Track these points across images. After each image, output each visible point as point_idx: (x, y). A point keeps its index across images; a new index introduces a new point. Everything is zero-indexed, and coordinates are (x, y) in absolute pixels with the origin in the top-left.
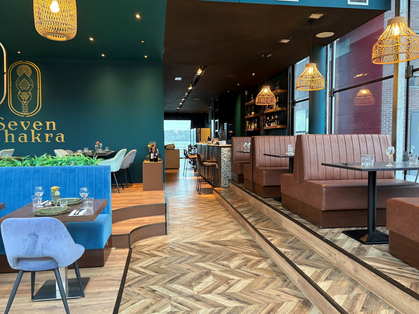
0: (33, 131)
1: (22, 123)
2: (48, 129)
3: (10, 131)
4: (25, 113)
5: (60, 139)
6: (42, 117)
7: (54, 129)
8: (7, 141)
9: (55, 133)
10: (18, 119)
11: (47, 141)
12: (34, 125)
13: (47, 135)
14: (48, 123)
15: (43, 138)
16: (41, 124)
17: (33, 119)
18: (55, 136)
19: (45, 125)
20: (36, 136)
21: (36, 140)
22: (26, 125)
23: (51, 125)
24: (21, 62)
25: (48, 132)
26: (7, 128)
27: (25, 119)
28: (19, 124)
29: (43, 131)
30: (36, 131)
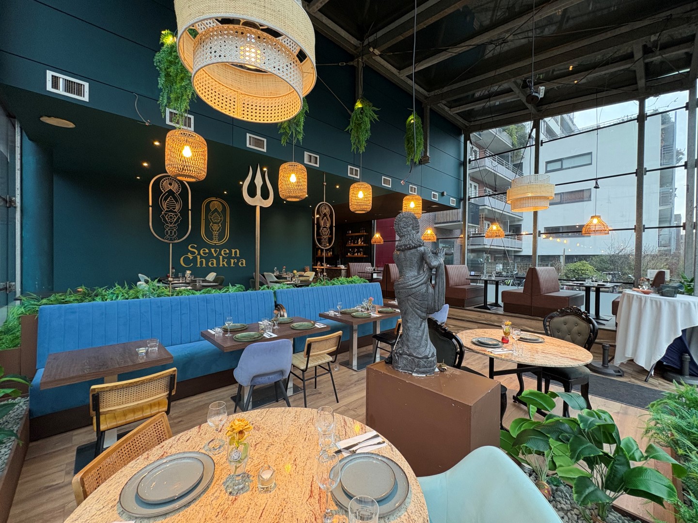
0: (221, 257)
1: (213, 250)
2: (233, 255)
3: (202, 257)
4: (215, 242)
5: (242, 264)
6: (229, 245)
7: (238, 255)
8: (199, 265)
9: (238, 259)
10: (209, 247)
11: (232, 265)
12: (222, 252)
13: (232, 261)
15: (229, 263)
16: (228, 251)
17: (221, 247)
19: (231, 252)
20: (223, 261)
21: (223, 264)
22: (216, 251)
23: (236, 252)
24: (214, 199)
25: (233, 258)
26: (199, 254)
27: (215, 247)
28: (210, 251)
29: (229, 257)
30: (223, 257)
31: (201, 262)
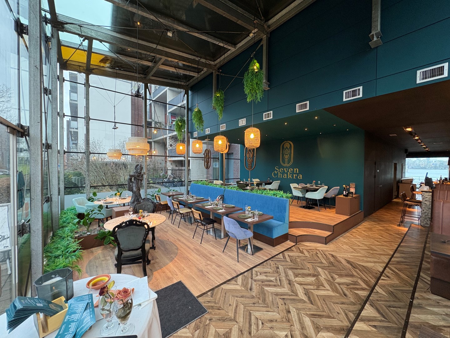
0: (289, 173)
1: (285, 169)
2: (295, 172)
3: (280, 173)
4: (286, 165)
5: (300, 177)
6: (293, 167)
7: (298, 172)
8: (279, 177)
9: (298, 174)
10: (283, 167)
11: (294, 178)
12: (290, 170)
13: (294, 175)
14: (295, 169)
15: (293, 176)
16: (292, 170)
17: (289, 168)
18: (298, 176)
19: (294, 170)
20: (290, 175)
21: (290, 177)
22: (286, 170)
23: (296, 170)
24: (286, 142)
25: (295, 174)
26: (279, 171)
27: (286, 167)
28: (284, 170)
29: (293, 173)
30: (290, 173)
31: (280, 175)
